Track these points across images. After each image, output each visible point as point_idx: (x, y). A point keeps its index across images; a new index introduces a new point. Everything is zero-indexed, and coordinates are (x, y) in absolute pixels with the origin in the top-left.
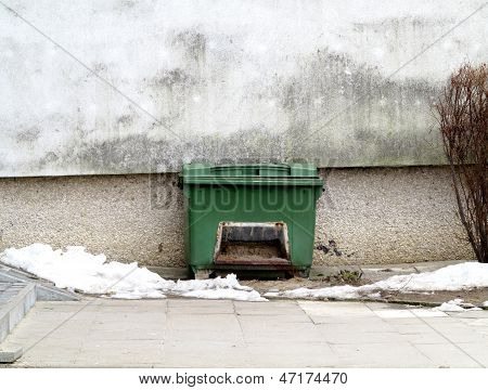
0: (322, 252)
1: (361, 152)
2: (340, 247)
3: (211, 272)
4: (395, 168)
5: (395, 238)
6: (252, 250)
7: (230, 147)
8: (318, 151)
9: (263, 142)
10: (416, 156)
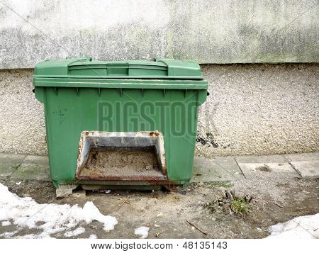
0: (200, 144)
1: (243, 49)
2: (217, 139)
3: (75, 187)
4: (274, 65)
5: (269, 131)
6: (125, 158)
7: (108, 42)
8: (200, 47)
9: (142, 37)
10: (299, 53)
